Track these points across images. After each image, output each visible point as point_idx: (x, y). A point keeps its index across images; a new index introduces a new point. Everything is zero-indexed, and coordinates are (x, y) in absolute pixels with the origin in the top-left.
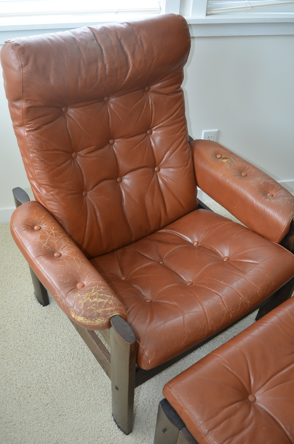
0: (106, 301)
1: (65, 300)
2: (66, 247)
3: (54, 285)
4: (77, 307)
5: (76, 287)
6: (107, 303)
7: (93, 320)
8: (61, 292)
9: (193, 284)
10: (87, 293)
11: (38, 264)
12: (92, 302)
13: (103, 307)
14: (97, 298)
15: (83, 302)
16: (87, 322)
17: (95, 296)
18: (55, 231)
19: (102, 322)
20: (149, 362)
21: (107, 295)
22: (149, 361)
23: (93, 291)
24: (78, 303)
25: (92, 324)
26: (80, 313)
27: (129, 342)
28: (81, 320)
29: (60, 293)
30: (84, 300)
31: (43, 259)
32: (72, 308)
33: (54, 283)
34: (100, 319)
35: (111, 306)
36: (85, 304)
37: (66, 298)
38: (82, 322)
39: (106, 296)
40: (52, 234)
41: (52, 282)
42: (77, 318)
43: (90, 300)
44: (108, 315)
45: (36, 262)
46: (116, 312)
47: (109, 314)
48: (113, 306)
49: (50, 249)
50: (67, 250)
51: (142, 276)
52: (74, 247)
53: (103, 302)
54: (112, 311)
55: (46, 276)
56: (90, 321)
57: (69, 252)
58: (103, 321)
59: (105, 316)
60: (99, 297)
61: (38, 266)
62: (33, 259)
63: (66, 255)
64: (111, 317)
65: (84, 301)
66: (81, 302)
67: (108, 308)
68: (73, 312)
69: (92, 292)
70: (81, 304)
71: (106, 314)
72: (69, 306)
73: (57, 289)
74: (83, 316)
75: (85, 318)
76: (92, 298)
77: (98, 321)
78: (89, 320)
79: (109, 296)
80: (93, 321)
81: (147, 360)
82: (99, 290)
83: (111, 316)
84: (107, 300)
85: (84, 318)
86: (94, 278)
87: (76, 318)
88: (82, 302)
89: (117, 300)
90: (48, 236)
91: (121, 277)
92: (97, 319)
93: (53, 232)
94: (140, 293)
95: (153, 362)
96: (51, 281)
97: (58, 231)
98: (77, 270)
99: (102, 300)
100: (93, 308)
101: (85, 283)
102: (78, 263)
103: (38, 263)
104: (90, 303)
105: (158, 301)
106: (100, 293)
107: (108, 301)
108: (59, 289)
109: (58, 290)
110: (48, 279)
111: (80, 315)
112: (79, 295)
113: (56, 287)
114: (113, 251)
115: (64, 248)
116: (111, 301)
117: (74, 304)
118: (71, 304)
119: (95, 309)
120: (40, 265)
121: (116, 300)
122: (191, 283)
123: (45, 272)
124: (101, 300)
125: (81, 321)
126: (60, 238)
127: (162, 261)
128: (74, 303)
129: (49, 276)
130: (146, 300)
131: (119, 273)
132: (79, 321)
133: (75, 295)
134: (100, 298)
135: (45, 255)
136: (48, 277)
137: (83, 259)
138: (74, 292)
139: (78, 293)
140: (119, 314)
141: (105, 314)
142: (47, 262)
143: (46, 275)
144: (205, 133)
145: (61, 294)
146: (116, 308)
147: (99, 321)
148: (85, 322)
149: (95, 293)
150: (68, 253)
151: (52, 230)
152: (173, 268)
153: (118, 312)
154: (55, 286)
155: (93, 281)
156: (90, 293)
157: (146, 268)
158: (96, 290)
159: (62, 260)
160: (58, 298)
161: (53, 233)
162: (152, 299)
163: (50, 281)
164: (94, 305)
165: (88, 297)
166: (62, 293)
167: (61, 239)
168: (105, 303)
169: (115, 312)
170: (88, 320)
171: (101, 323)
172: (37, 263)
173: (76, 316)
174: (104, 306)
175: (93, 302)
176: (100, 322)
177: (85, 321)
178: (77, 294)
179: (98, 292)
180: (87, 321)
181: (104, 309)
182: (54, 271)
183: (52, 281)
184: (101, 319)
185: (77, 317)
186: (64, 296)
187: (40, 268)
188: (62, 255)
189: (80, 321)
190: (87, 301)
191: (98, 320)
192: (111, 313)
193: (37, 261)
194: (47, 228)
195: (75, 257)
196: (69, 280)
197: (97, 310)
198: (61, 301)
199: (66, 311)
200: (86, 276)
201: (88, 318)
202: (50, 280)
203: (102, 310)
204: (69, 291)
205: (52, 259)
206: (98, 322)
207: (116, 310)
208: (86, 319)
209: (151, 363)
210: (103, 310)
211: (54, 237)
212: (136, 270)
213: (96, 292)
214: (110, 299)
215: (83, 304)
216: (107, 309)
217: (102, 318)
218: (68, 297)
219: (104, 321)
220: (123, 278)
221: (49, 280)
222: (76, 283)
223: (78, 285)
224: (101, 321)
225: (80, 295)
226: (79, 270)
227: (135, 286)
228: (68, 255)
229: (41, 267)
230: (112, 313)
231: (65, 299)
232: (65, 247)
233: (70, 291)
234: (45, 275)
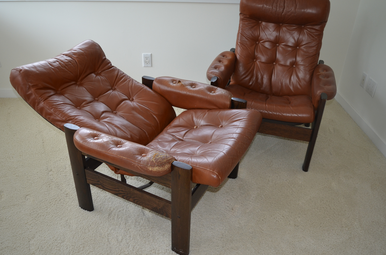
6: (167, 156)
12: (158, 158)
30: (153, 158)
32: (148, 165)
38: (157, 170)
47: (170, 161)
56: (162, 168)
58: (169, 166)
59: (169, 163)
64: (172, 163)
66: (152, 160)
68: (150, 167)
72: (146, 165)
74: (158, 166)
87: (153, 170)
124: (162, 156)
128: (148, 162)
144: (144, 55)
148: (159, 169)
160: (136, 165)
164: (160, 159)
171: (168, 168)
173: (153, 168)
184: (167, 165)
190: (155, 158)
191: (166, 166)
198: (138, 165)
199: (144, 170)
203: (166, 160)
216: (168, 159)
224: (168, 166)
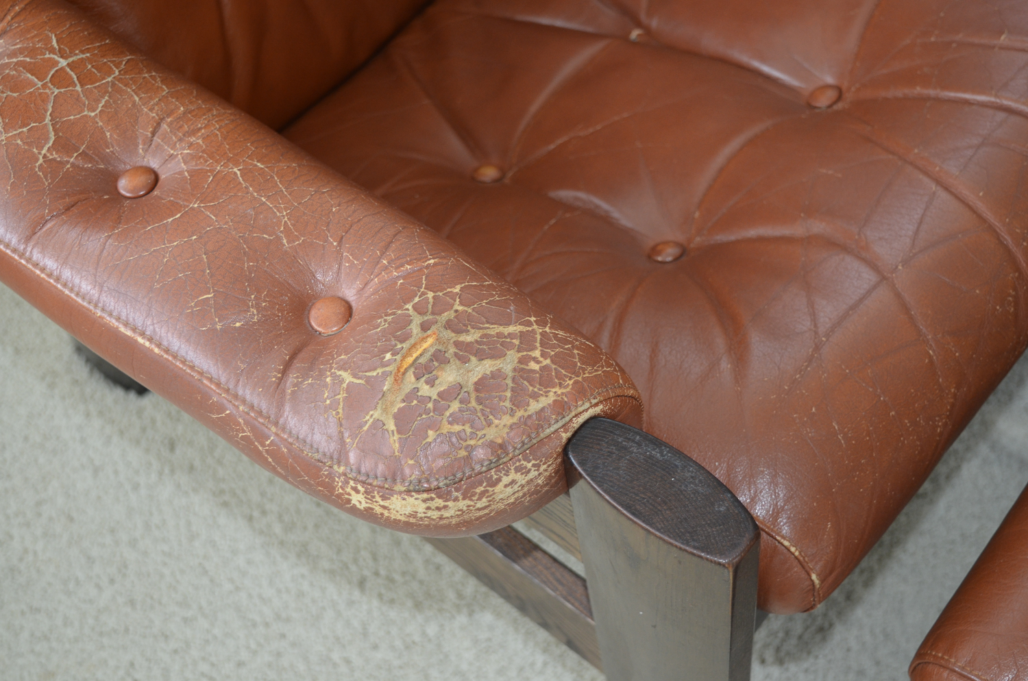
0: (508, 363)
1: (283, 429)
2: (164, 126)
3: (184, 362)
4: (364, 452)
5: (312, 334)
6: (522, 373)
7: (479, 489)
8: (240, 393)
9: (849, 96)
10: (388, 356)
11: (50, 275)
12: (433, 393)
13: (508, 404)
14: (455, 363)
15: (385, 410)
16: (446, 514)
17: (439, 358)
18: (72, 53)
19: (529, 482)
20: (817, 582)
21: (501, 329)
22: (814, 577)
23: (415, 328)
24: (361, 427)
25: (479, 509)
26: (394, 480)
27: (722, 554)
28: (408, 510)
29: (236, 396)
30: (390, 397)
31: (70, 234)
32: (339, 463)
33: (182, 353)
34: (513, 475)
35: (545, 380)
36: (400, 418)
37: (280, 413)
38: (422, 518)
39: (499, 335)
40: (60, 79)
41: (167, 351)
42: (384, 507)
43: (425, 390)
44: (548, 437)
45: (36, 265)
46: (587, 405)
47: (552, 429)
48: (558, 376)
49: (80, 163)
50: (180, 140)
51: (582, 134)
52: (210, 110)
53: (497, 375)
54: (561, 407)
55: (122, 329)
56: (463, 504)
57: (191, 145)
58: (533, 474)
59: (532, 449)
60: (465, 352)
61: (58, 279)
62: (14, 251)
63: (181, 173)
64: (569, 440)
65: (392, 404)
66: (377, 414)
67: (535, 396)
68: (352, 483)
69: (412, 341)
70: (378, 425)
71: (538, 434)
72: (316, 456)
73: (211, 380)
74: (418, 492)
75: (432, 499)
76: (425, 371)
77: (506, 486)
78: (456, 499)
79: (511, 329)
80: (479, 499)
81: (803, 575)
82: (446, 316)
83: (565, 436)
84: (512, 357)
85: (424, 501)
86: (387, 247)
87: (378, 510)
88: (381, 415)
89: (561, 333)
90: (45, 99)
91: (476, 170)
92: (499, 480)
93: (63, 63)
94: (606, 220)
95: (831, 573)
96: (159, 345)
97: (88, 50)
98: (279, 239)
99: (488, 366)
100: (457, 428)
101: (350, 294)
102: (268, 198)
103: (50, 264)
104: (430, 405)
105: (722, 237)
106: (458, 332)
107: (521, 361)
108: (223, 380)
109: (218, 385)
110: (140, 340)
111: (399, 487)
112: (347, 377)
113: (201, 373)
114: (381, 48)
115: (153, 134)
116: (537, 354)
117: (342, 439)
118: (324, 444)
119: (468, 430)
120: (67, 274)
121: (555, 335)
122: (831, 95)
123: (109, 301)
124: (481, 368)
125: (414, 515)
126: (113, 85)
127: (639, 24)
128: (341, 433)
129: (138, 318)
130: (655, 250)
131: (454, 146)
132: (403, 519)
133: (326, 385)
134: (473, 359)
135: (68, 209)
136: (134, 330)
137: (283, 165)
138: (311, 369)
139: (343, 367)
140: (601, 407)
141: (529, 436)
142: (96, 242)
143: (118, 319)
145: (244, 401)
146: (576, 382)
147: (513, 482)
148: (435, 515)
149: (430, 341)
150: (193, 157)
151: (52, 51)
152: (711, 41)
153: (594, 401)
154: (192, 368)
155: (386, 268)
156: (406, 345)
157: (580, 82)
158: (429, 317)
159: (173, 208)
160: (239, 424)
161: (62, 69)
162: (680, 237)
163: (156, 350)
164: (455, 406)
165: (399, 377)
166: (248, 397)
167: (120, 91)
168: (511, 374)
169: (581, 409)
170: (450, 504)
171: (526, 489)
172: (43, 270)
173: (378, 499)
174: (509, 394)
175: (440, 395)
176: (516, 487)
177: (438, 509)
178: (334, 376)
179: (449, 325)
180: (445, 507)
181: (520, 413)
182: (157, 286)
183: (165, 343)
184: (517, 470)
185: (382, 503)
186: (264, 406)
187: (71, 290)
188: (162, 177)
189: (410, 516)
190: (407, 399)
191: (506, 480)
192: (560, 424)
193: (36, 256)
194: (21, 51)
195: (236, 164)
196: (258, 307)
197: (480, 434)
198: (262, 437)
199: (304, 483)
200: (339, 253)
201: (449, 493)
202: (150, 340)
203: (507, 420)
204: (284, 372)
205: (118, 221)
206: (509, 490)
207: (581, 392)
208: (439, 497)
209: (822, 581)
210: (515, 420)
211: (78, 88)
212: (534, 107)
213: (434, 328)
214: (526, 341)
215: (391, 426)
216: (534, 406)
217: (525, 463)
218: (287, 408)
219: (538, 472)
220: (489, 173)
221: (147, 344)
222: (300, 306)
223: (321, 319)
224: (521, 479)
225: (355, 376)
226: (287, 231)
227: (565, 194)
228: (193, 165)
229: (77, 281)
230: (567, 419)
231: (276, 424)
232: (159, 124)
233: (287, 366)
234: (114, 323)
